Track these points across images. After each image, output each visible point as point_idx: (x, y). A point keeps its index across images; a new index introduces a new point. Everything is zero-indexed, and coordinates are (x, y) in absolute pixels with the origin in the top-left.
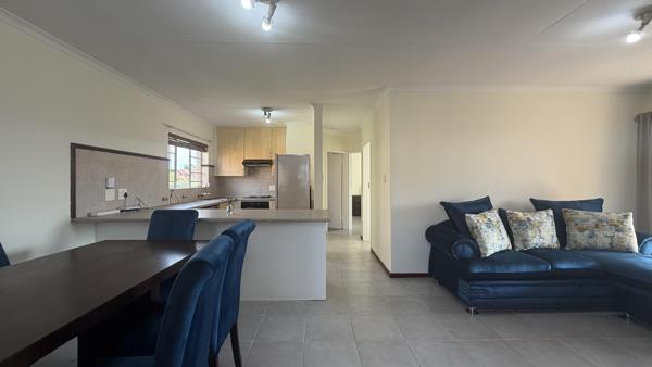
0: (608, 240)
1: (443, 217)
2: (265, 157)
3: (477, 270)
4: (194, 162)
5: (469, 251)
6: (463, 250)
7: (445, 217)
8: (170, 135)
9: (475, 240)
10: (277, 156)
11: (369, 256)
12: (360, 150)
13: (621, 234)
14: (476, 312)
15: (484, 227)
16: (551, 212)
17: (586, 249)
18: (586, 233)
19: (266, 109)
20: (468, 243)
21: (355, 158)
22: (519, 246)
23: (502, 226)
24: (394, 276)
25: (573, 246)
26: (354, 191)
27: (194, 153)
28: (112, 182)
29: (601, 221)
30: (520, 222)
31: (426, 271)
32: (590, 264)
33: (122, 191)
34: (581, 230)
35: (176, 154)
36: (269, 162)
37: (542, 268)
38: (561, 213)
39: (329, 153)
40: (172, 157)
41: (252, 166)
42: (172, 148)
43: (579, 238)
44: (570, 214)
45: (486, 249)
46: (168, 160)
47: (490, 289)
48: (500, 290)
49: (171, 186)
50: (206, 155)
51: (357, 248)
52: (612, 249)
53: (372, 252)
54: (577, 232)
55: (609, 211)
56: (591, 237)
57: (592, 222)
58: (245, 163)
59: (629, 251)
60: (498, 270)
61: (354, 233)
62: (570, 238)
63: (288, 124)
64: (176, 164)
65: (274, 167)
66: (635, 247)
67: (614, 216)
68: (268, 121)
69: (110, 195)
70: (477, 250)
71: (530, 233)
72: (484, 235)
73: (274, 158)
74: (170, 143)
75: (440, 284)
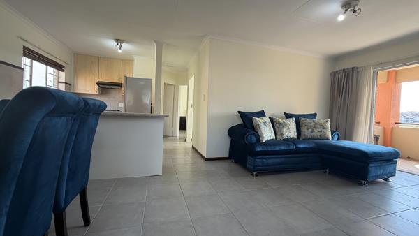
0: (319, 134)
1: (239, 122)
2: (116, 81)
3: (259, 149)
5: (254, 139)
6: (251, 138)
7: (240, 122)
8: (25, 48)
9: (257, 133)
10: (126, 78)
11: (191, 150)
12: (187, 83)
13: (325, 131)
14: (256, 175)
15: (263, 125)
16: (294, 119)
17: (309, 139)
18: (310, 130)
19: (119, 41)
20: (254, 134)
21: (183, 89)
22: (279, 137)
23: (271, 126)
24: (207, 160)
25: (304, 137)
26: (181, 113)
29: (316, 124)
30: (280, 124)
31: (227, 155)
32: (312, 145)
34: (308, 129)
35: (31, 67)
36: (120, 85)
37: (291, 147)
38: (299, 119)
39: (165, 84)
41: (104, 87)
43: (306, 133)
44: (303, 120)
45: (263, 137)
46: (23, 69)
47: (265, 160)
48: (270, 161)
50: (62, 74)
51: (183, 146)
52: (321, 138)
53: (193, 147)
54: (306, 130)
55: (319, 119)
56: (312, 132)
57: (312, 125)
58: (99, 84)
59: (328, 139)
60: (270, 149)
61: (180, 138)
62: (303, 133)
63: (136, 58)
65: (123, 89)
66: (330, 138)
67: (322, 121)
68: (120, 51)
70: (258, 139)
71: (285, 130)
72: (263, 129)
73: (123, 82)
74: (25, 55)
75: (235, 162)
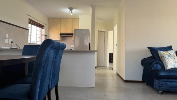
2: (69, 32)
3: (162, 74)
4: (39, 33)
5: (159, 67)
6: (157, 66)
8: (29, 19)
9: (162, 62)
10: (75, 30)
12: (112, 29)
14: (162, 93)
15: (167, 56)
19: (71, 9)
20: (159, 64)
24: (126, 81)
26: (110, 51)
27: (39, 29)
28: (7, 36)
31: (141, 80)
33: (11, 40)
35: (31, 28)
36: (72, 34)
39: (98, 31)
40: (30, 29)
41: (64, 36)
42: (30, 25)
45: (167, 66)
46: (28, 30)
47: (168, 83)
49: (29, 42)
50: (43, 30)
51: (110, 73)
53: (117, 74)
58: (61, 34)
60: (172, 74)
63: (80, 17)
64: (31, 33)
65: (73, 36)
68: (71, 14)
69: (6, 41)
70: (163, 67)
72: (167, 60)
73: (73, 32)
74: (29, 23)
75: (147, 85)
